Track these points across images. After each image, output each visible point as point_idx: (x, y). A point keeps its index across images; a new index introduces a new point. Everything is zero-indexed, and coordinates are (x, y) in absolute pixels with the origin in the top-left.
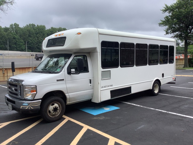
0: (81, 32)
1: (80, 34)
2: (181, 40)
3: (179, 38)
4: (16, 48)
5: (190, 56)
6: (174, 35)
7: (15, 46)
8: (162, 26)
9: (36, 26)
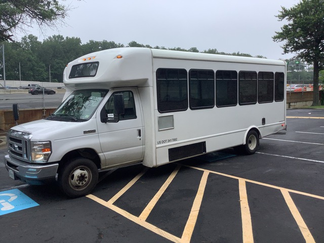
0: (122, 55)
1: (121, 57)
2: (308, 62)
3: (305, 58)
4: (33, 76)
5: (322, 86)
6: (297, 55)
7: (32, 74)
8: (278, 41)
9: (65, 39)
